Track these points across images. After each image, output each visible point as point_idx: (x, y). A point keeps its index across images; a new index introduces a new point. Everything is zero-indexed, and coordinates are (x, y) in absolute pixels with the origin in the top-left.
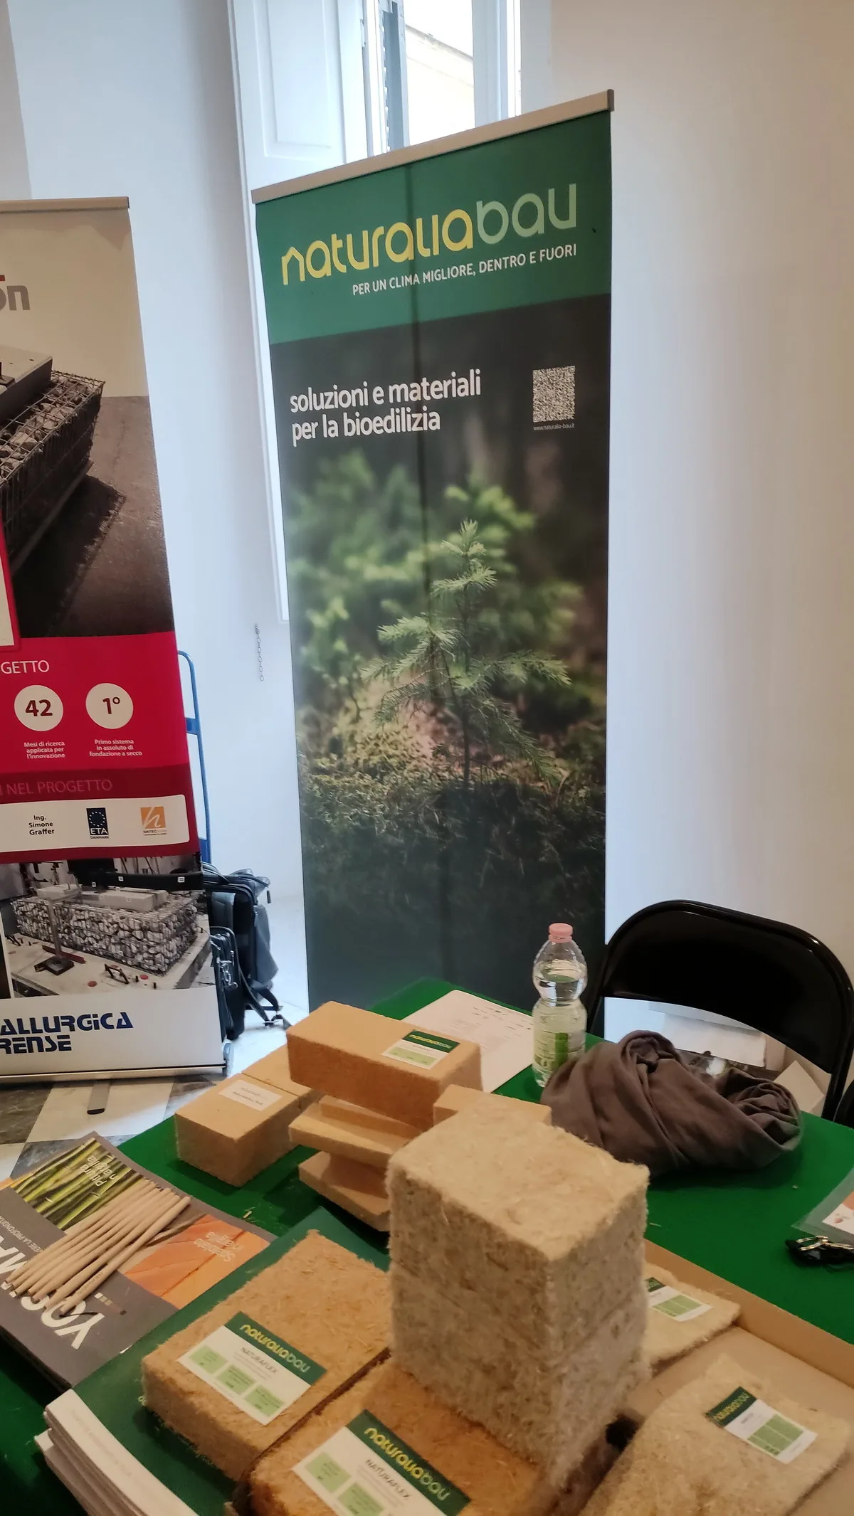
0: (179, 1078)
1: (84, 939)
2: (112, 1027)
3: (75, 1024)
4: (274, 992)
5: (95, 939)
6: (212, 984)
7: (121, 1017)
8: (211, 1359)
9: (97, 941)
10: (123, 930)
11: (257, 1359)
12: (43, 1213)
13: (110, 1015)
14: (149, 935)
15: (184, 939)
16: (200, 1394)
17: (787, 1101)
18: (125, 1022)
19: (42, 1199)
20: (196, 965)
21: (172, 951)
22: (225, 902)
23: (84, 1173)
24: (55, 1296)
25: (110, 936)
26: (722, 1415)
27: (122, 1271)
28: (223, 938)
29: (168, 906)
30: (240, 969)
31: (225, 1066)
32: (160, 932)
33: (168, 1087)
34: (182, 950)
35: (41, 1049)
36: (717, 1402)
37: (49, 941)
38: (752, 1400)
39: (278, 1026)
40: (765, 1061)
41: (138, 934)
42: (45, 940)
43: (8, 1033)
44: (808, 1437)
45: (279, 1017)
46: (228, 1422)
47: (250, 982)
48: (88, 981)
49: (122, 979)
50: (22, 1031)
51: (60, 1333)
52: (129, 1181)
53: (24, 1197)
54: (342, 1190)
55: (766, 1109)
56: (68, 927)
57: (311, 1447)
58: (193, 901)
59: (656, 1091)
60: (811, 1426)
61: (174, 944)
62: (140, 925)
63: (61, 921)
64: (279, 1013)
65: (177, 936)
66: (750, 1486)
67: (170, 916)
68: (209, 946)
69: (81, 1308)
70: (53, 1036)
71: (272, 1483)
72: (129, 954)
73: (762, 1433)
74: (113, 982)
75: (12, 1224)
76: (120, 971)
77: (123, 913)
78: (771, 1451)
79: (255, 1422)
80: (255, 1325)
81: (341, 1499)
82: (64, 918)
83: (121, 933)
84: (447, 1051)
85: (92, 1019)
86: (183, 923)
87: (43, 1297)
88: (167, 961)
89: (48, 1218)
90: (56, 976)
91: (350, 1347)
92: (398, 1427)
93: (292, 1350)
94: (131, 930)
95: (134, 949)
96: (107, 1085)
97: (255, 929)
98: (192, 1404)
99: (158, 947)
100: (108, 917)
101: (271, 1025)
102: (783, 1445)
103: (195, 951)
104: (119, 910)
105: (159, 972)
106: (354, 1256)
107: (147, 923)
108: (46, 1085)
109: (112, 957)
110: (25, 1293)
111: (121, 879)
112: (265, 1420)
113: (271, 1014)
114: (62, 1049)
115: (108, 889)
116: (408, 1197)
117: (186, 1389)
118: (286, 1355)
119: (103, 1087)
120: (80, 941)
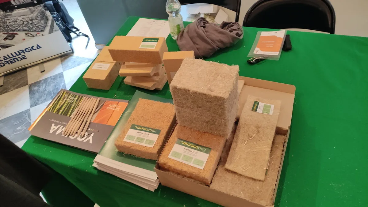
0: (61, 57)
1: (14, 28)
2: (35, 49)
3: (25, 51)
4: (75, 26)
5: (18, 27)
6: (59, 30)
7: (37, 46)
8: (131, 137)
9: (19, 27)
10: (25, 22)
11: (143, 133)
12: (61, 114)
13: (33, 46)
14: (34, 21)
15: (45, 20)
16: (133, 146)
17: (238, 26)
18: (39, 47)
19: (58, 110)
20: (52, 26)
21: (43, 24)
22: (51, 5)
23: (66, 101)
24: (78, 134)
25: (22, 25)
26: (255, 109)
27: (92, 121)
28: (55, 16)
29: (35, 11)
30: (64, 23)
31: (72, 50)
32: (37, 19)
33: (59, 60)
34: (46, 23)
35: (18, 61)
36: (252, 106)
37: (4, 31)
38: (258, 103)
39: (81, 35)
40: (214, 11)
41: (30, 22)
42: (2, 31)
43: (6, 59)
44: (273, 106)
45: (80, 33)
46: (144, 150)
47: (67, 25)
48: (22, 39)
49: (32, 36)
50: (10, 58)
51: (85, 141)
52: (79, 99)
53: (53, 112)
54: (139, 84)
55: (235, 30)
56: (7, 26)
57: (170, 151)
58: (42, 8)
59: (208, 34)
60: (272, 104)
61: (42, 22)
62: (30, 19)
63: (4, 24)
64: (80, 31)
65: (42, 19)
66: (267, 122)
67: (37, 14)
68: (53, 20)
69: (87, 134)
70: (20, 56)
71: (165, 162)
72: (30, 28)
73: (264, 109)
74: (29, 37)
75: (54, 119)
76: (30, 34)
77: (22, 17)
78: (268, 113)
79: (150, 148)
80: (138, 126)
81: (182, 159)
82: (4, 23)
83: (25, 23)
84: (157, 42)
85: (29, 49)
86: (42, 15)
87: (75, 134)
88: (43, 27)
89: (63, 115)
90: (11, 41)
91: (163, 123)
92: (188, 139)
93: (150, 128)
94: (27, 21)
95: (31, 27)
96: (42, 64)
97: (62, 10)
98: (132, 149)
99: (38, 24)
100: (18, 19)
101: (79, 35)
102: (269, 110)
103: (50, 22)
104: (20, 16)
105: (42, 31)
106: (153, 101)
107: (31, 18)
108: (25, 69)
109: (25, 31)
110: (69, 135)
111: (16, 7)
112: (152, 146)
113: (77, 32)
114: (24, 59)
115: (13, 11)
116: (178, 92)
117: (129, 147)
118: (149, 130)
119: (41, 65)
120: (13, 29)
